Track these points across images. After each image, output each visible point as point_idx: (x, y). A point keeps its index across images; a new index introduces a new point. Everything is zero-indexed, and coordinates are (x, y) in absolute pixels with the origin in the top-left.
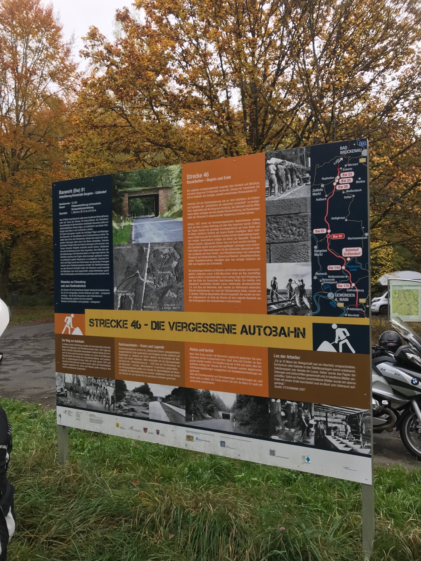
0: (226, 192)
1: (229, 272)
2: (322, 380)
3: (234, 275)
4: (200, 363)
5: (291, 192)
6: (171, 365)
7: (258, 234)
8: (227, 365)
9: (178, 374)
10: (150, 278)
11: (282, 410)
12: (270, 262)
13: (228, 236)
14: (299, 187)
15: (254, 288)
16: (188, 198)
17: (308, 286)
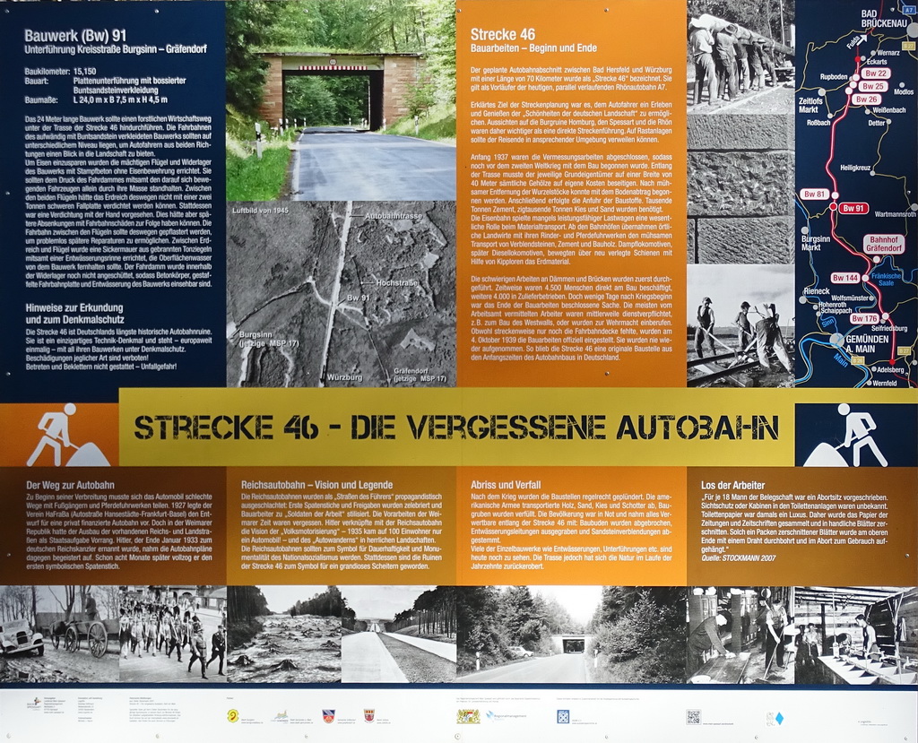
0: (582, 83)
1: (587, 284)
2: (814, 533)
3: (600, 292)
4: (503, 519)
5: (751, 99)
6: (412, 532)
7: (667, 192)
8: (578, 519)
9: (434, 553)
10: (349, 297)
11: (719, 613)
12: (697, 262)
13: (587, 192)
14: (768, 90)
15: (654, 323)
16: (474, 88)
17: (787, 321)
